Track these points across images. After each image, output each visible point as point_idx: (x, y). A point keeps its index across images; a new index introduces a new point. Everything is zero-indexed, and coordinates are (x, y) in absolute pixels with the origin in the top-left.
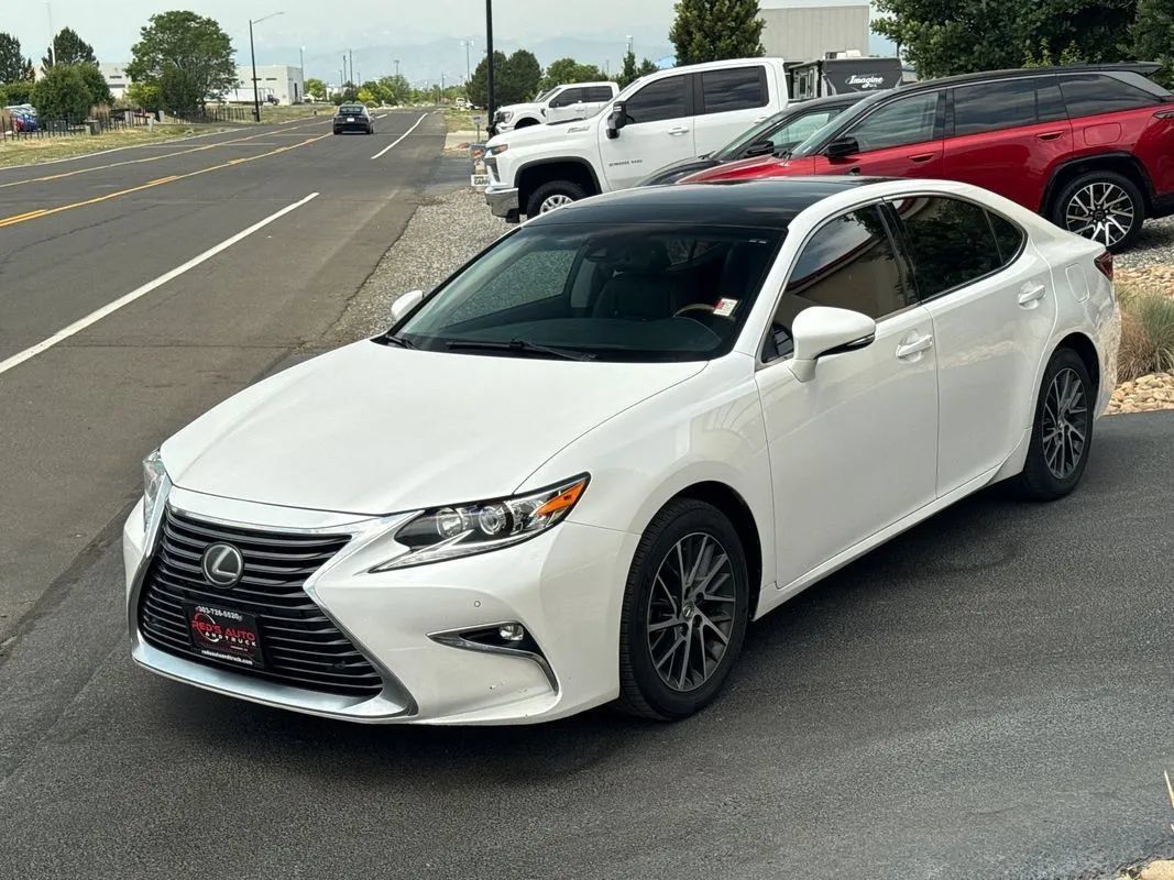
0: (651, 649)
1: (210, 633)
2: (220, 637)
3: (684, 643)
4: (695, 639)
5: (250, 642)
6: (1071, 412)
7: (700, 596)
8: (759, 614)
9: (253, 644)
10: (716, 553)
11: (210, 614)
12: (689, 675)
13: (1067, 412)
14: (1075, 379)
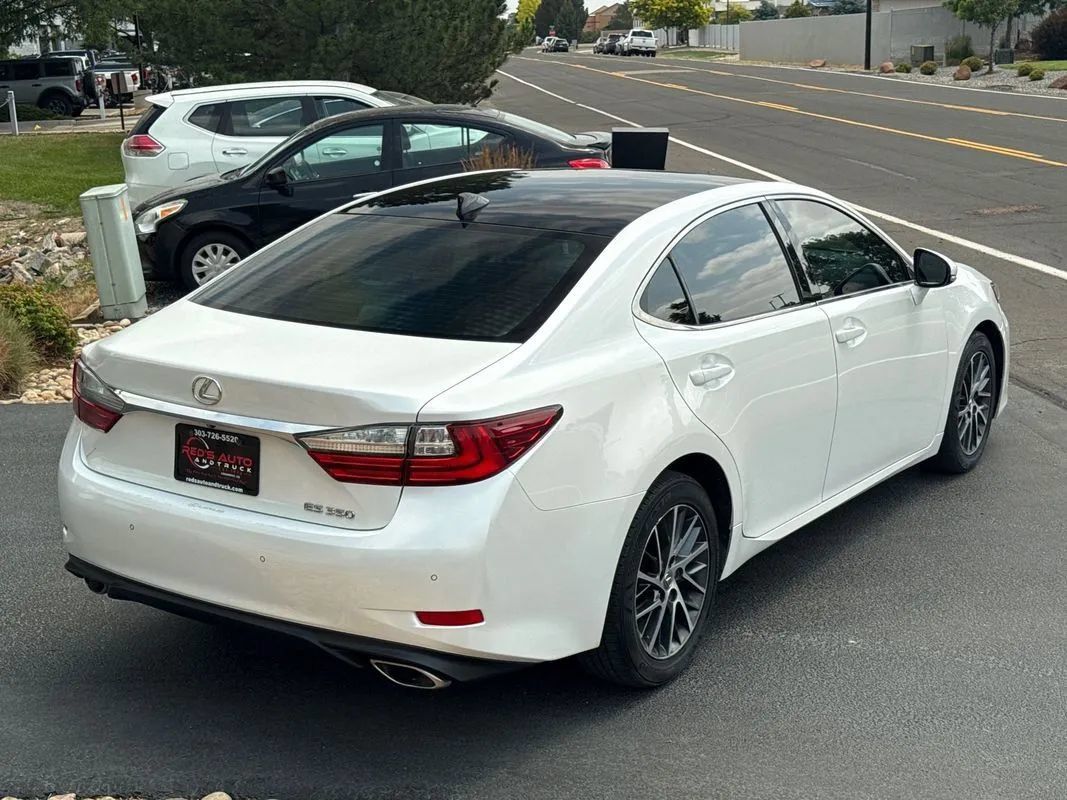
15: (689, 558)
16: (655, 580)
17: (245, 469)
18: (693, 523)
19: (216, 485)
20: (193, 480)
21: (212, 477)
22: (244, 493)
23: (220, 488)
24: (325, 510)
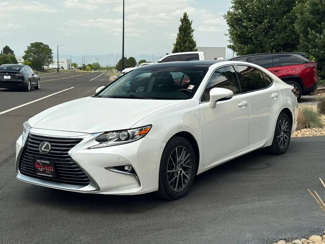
0: (168, 177)
1: (40, 168)
2: (43, 169)
3: (177, 177)
4: (180, 177)
5: (52, 170)
6: (285, 130)
7: (182, 165)
8: (198, 173)
9: (53, 170)
10: (187, 153)
11: (40, 162)
12: (178, 187)
13: (284, 130)
14: (286, 121)
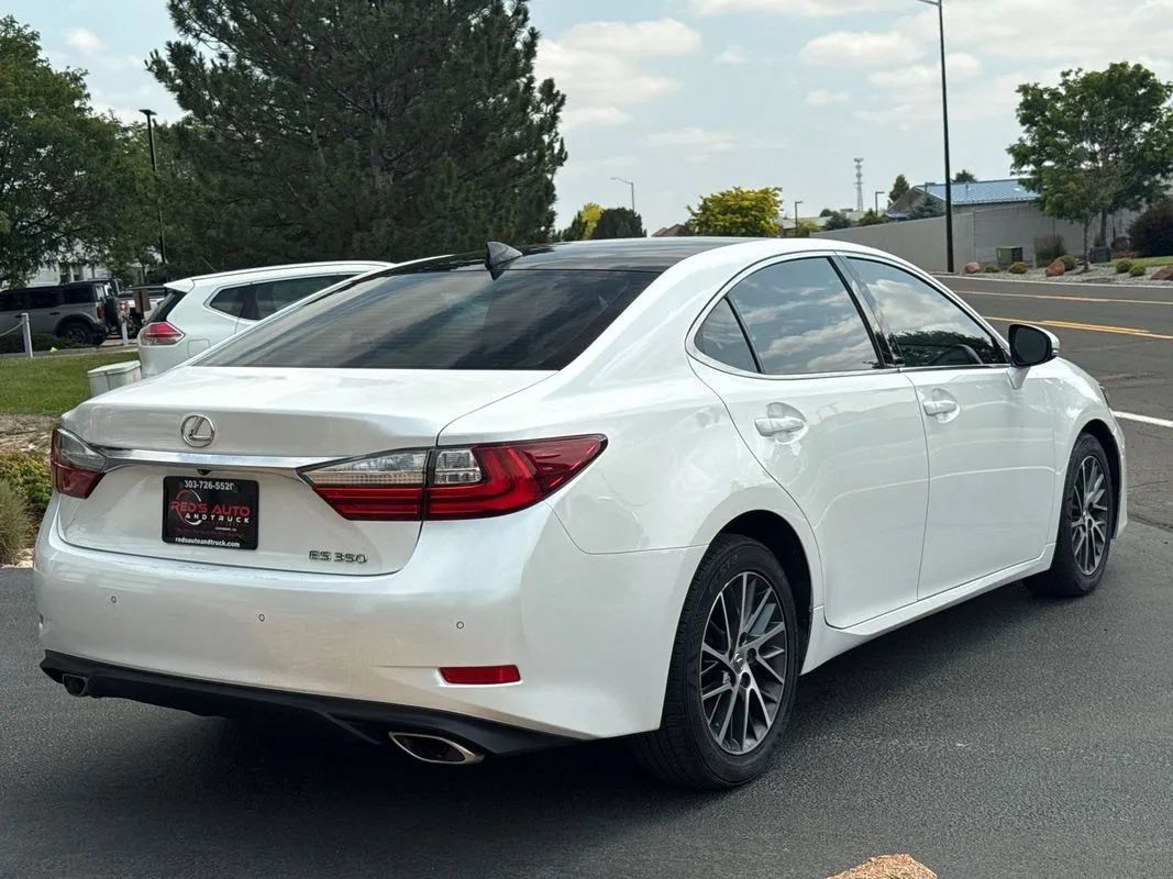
15: (764, 638)
16: (724, 658)
17: (242, 519)
18: (766, 598)
19: (210, 542)
20: (183, 540)
21: (207, 533)
22: (241, 548)
23: (215, 546)
24: (333, 557)
